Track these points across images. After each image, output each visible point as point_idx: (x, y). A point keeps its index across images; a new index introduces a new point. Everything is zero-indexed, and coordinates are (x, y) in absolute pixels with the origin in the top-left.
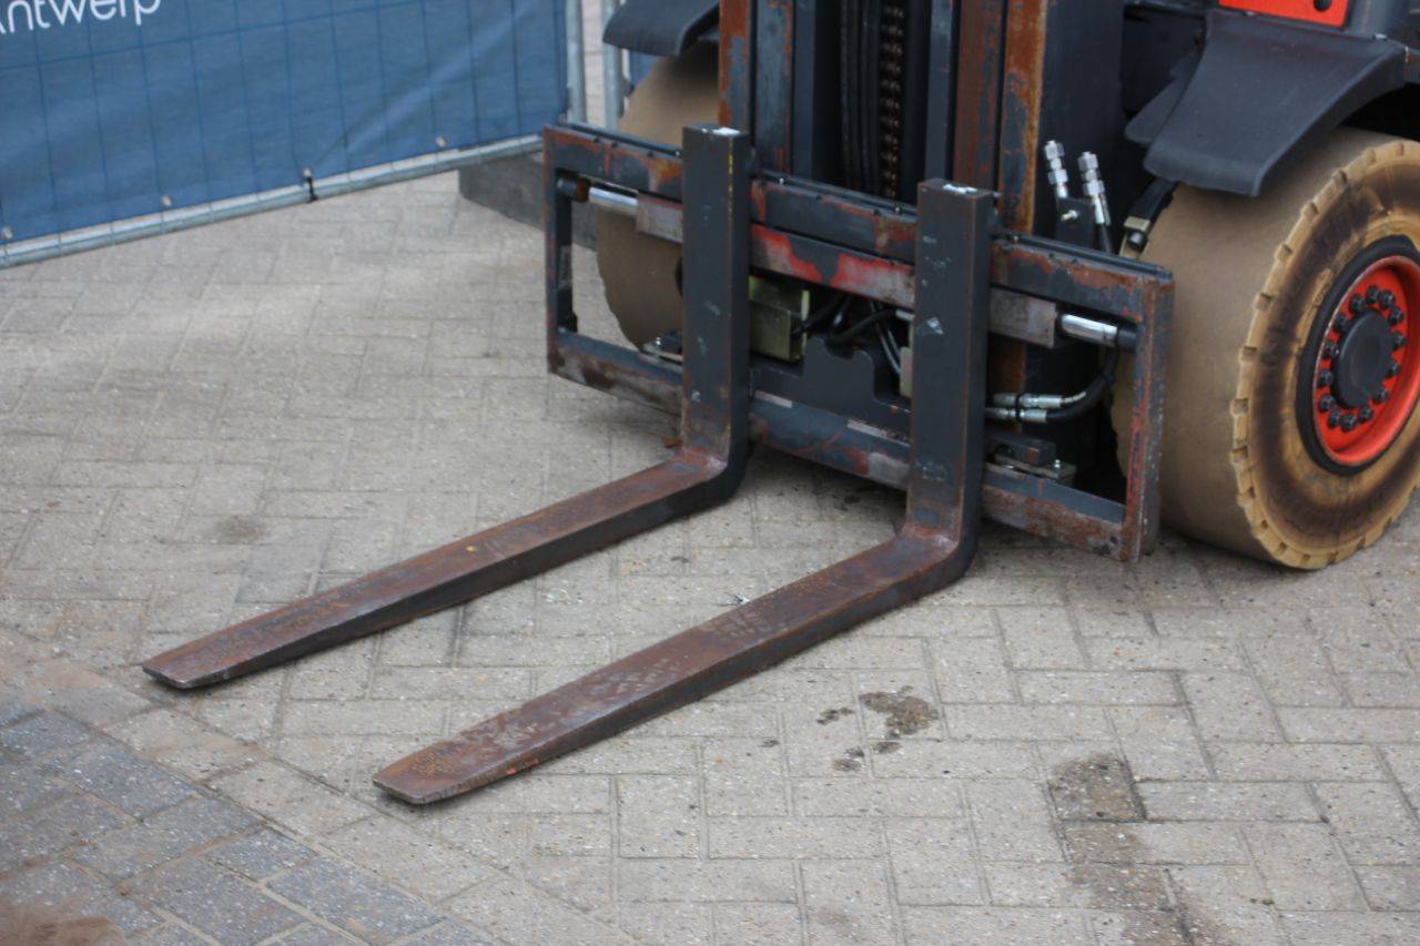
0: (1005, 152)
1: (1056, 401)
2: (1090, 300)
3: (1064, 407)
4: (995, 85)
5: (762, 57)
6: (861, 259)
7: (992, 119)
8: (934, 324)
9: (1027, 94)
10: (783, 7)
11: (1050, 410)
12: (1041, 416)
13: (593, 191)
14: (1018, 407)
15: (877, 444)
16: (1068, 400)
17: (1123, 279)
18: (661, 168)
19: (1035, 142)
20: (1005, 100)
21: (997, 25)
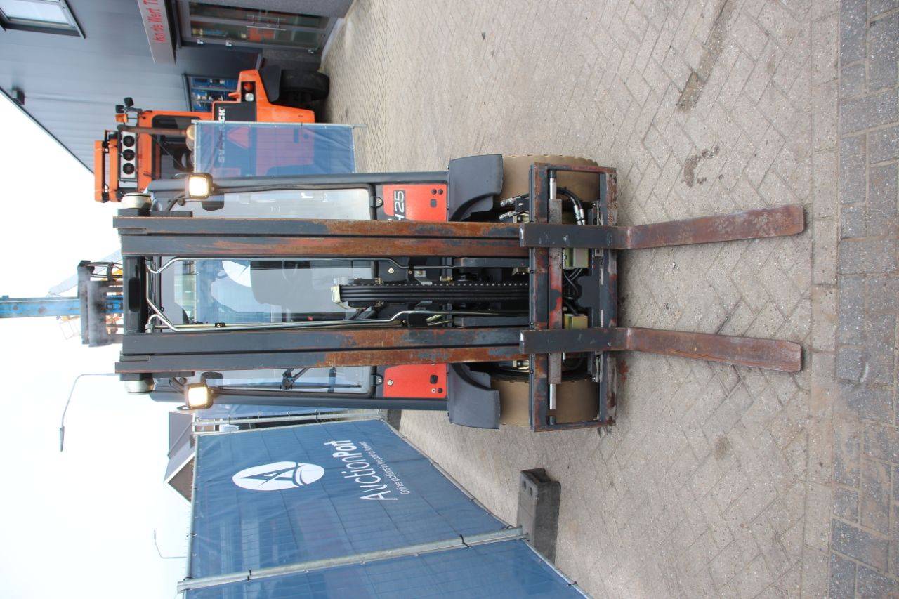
0: (506, 235)
1: (576, 207)
2: (545, 186)
3: (577, 204)
4: (487, 241)
5: (493, 342)
6: (551, 279)
7: (497, 241)
8: (565, 239)
9: (487, 227)
10: (477, 333)
11: (579, 209)
12: (581, 211)
13: (551, 408)
14: (581, 220)
15: (606, 271)
16: (575, 203)
17: (536, 173)
18: (538, 372)
19: (501, 224)
20: (491, 236)
21: (469, 241)
